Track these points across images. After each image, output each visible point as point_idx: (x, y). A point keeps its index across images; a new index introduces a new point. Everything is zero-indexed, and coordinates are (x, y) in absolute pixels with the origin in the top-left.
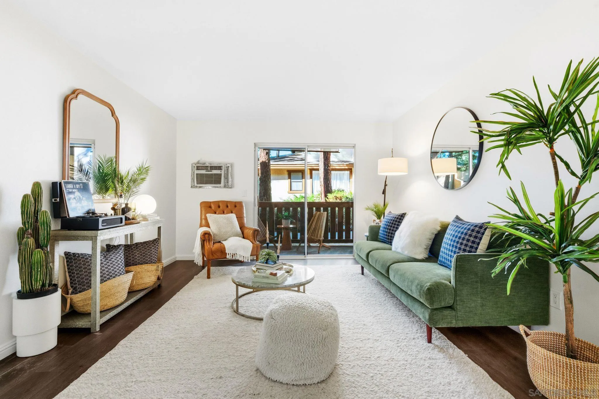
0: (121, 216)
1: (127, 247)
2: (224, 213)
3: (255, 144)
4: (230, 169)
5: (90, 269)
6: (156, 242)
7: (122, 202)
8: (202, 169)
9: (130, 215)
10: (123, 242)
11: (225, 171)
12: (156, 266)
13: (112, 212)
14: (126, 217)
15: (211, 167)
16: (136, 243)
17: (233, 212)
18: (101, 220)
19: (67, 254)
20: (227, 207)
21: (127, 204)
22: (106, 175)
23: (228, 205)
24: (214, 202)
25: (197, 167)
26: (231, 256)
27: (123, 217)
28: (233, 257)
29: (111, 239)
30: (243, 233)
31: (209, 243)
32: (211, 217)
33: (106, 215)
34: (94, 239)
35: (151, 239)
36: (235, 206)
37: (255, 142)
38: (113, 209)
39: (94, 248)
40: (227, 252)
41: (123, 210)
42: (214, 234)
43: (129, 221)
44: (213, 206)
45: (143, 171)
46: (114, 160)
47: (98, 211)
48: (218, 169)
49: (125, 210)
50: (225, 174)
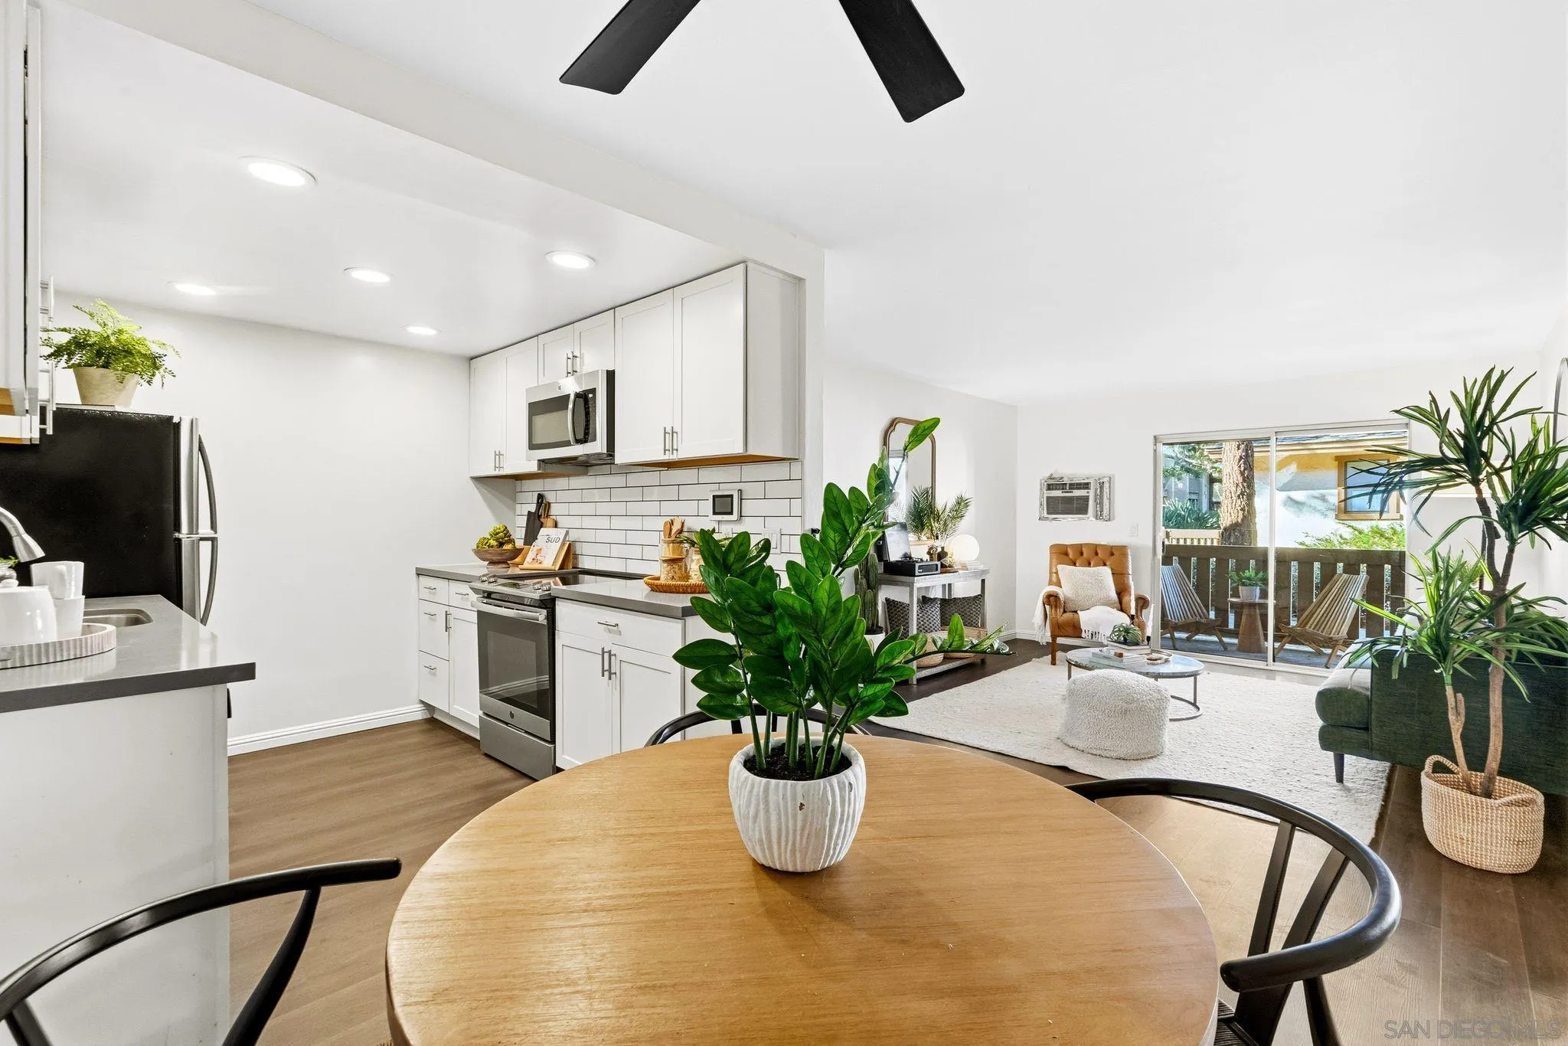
0: (937, 562)
1: (943, 601)
2: (1089, 564)
3: (1155, 437)
4: (1106, 485)
5: (907, 619)
6: (979, 599)
7: (938, 544)
8: (1056, 489)
9: (947, 561)
10: (940, 595)
11: (1096, 489)
12: (977, 631)
13: (927, 557)
14: (942, 564)
15: (1071, 484)
16: (955, 598)
17: (1108, 564)
18: (917, 565)
19: (887, 600)
20: (1097, 554)
21: (943, 548)
22: (922, 510)
23: (1099, 551)
24: (1072, 546)
25: (1049, 485)
26: (1090, 636)
27: (939, 563)
28: (1092, 638)
29: (927, 588)
30: (1121, 602)
31: (1056, 610)
32: (1065, 570)
33: (922, 560)
34: (911, 585)
35: (973, 595)
36: (1112, 554)
37: (1155, 434)
38: (929, 553)
39: (911, 595)
40: (1083, 627)
41: (939, 554)
42: (1066, 599)
43: (945, 569)
44: (1070, 552)
45: (961, 504)
46: (930, 491)
47: (915, 556)
48: (1084, 488)
49: (942, 555)
50: (1096, 495)
